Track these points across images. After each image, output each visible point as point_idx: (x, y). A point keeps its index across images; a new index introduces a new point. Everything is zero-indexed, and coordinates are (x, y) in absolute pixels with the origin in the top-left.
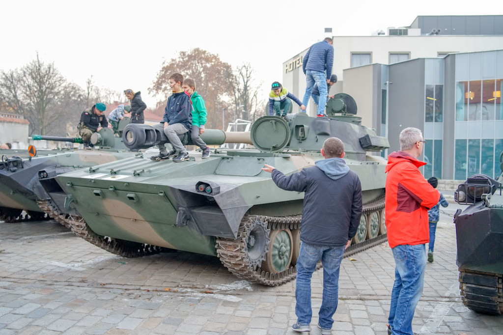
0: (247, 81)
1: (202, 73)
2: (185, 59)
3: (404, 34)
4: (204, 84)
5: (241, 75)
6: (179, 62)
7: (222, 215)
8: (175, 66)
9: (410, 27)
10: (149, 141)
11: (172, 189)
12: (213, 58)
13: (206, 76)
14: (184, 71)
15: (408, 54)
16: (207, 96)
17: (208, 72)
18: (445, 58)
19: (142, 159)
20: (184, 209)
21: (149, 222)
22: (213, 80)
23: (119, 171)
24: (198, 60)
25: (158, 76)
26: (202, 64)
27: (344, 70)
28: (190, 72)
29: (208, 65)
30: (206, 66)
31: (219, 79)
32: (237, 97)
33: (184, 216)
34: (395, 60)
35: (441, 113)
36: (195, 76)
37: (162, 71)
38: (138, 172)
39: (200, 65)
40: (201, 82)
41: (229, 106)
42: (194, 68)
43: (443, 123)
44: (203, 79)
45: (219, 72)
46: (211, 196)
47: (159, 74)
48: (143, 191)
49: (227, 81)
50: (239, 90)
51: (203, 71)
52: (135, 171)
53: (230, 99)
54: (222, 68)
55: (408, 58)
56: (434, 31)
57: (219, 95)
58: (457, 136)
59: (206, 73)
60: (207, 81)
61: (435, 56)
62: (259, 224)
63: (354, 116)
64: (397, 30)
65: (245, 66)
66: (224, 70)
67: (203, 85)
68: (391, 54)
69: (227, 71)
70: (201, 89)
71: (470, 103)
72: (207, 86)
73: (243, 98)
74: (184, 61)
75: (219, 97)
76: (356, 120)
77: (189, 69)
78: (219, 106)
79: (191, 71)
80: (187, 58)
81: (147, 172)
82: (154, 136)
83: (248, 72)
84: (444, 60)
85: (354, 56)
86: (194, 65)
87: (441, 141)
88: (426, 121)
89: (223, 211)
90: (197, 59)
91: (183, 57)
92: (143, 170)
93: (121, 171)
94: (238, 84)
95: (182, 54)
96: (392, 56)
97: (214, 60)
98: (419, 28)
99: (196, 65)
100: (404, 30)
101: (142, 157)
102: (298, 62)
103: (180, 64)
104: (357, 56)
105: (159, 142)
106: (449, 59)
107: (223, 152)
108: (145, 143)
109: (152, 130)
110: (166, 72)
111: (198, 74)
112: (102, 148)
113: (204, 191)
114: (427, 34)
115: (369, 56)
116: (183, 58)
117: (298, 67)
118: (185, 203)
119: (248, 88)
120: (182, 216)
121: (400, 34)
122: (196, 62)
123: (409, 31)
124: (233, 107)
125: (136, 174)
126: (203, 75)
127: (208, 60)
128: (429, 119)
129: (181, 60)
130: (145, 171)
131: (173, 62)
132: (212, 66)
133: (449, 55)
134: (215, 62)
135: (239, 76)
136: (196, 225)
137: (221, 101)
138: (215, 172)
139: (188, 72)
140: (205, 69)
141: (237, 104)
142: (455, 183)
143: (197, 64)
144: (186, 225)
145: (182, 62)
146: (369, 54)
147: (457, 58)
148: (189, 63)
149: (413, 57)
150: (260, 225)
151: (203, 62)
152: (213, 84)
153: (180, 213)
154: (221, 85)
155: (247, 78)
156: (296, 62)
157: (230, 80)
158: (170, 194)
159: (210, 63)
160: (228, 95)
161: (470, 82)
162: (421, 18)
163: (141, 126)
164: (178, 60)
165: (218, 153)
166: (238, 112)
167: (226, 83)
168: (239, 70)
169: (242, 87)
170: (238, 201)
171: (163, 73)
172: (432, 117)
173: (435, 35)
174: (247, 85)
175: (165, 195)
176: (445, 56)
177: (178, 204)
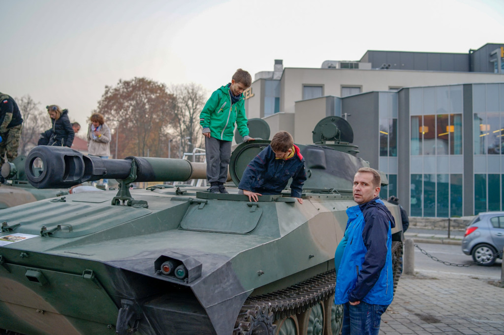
0: (193, 113)
1: (147, 104)
2: (129, 90)
3: (355, 68)
4: (149, 116)
5: (187, 107)
6: (123, 92)
7: (204, 318)
8: (119, 96)
9: (360, 61)
10: (71, 176)
11: (109, 268)
12: (158, 89)
13: (150, 108)
14: (127, 101)
15: (359, 88)
16: (151, 127)
17: (152, 103)
18: (399, 92)
19: (63, 203)
20: (131, 303)
21: (68, 316)
22: (158, 111)
23: (18, 225)
24: (142, 92)
25: (100, 106)
26: (146, 95)
27: (296, 102)
28: (133, 103)
29: (153, 97)
30: (151, 97)
31: (163, 111)
32: (183, 129)
33: (130, 316)
34: (347, 94)
35: (395, 147)
36: (139, 107)
37: (105, 101)
38: (49, 229)
39: (145, 96)
40: (145, 114)
41: (174, 138)
42: (138, 98)
43: (397, 157)
44: (148, 110)
45: (164, 103)
46: (184, 284)
47: (102, 104)
48: (56, 267)
49: (172, 113)
50: (184, 122)
51: (148, 102)
52: (44, 228)
53: (175, 131)
54: (167, 99)
55: (360, 91)
56: (385, 65)
57: (164, 127)
58: (413, 171)
59: (151, 104)
60: (151, 113)
61: (387, 90)
62: (261, 319)
63: (350, 144)
64: (348, 64)
65: (191, 98)
66: (169, 102)
67: (147, 116)
68: (343, 87)
69: (172, 102)
70: (145, 121)
71: (425, 138)
72: (152, 117)
73: (189, 130)
74: (127, 91)
75: (163, 129)
76: (353, 149)
77: (133, 99)
78: (163, 138)
79: (135, 102)
80: (131, 89)
81: (65, 229)
82: (81, 168)
83: (194, 104)
84: (397, 94)
85: (306, 88)
86: (139, 96)
87: (396, 175)
88: (381, 155)
89: (208, 311)
90: (141, 90)
91: (127, 87)
92: (59, 226)
93: (22, 227)
94: (184, 116)
95: (126, 84)
96: (344, 89)
97: (159, 92)
98: (369, 62)
99: (140, 96)
100: (355, 64)
101: (63, 200)
102: (247, 94)
103: (124, 94)
104: (309, 88)
105: (90, 177)
106: (403, 93)
107: (188, 192)
108: (64, 178)
109: (77, 157)
110: (108, 102)
111: (143, 105)
112: (16, 183)
113: (172, 274)
114: (377, 69)
115: (320, 88)
116: (127, 89)
117: (248, 99)
118: (133, 293)
119: (194, 120)
120: (128, 316)
121: (352, 67)
122: (141, 93)
123: (360, 64)
124: (178, 139)
125: (46, 234)
126: (147, 107)
127: (153, 91)
128: (384, 153)
129: (125, 90)
130: (62, 227)
131: (117, 92)
132: (157, 97)
133: (403, 89)
134: (159, 93)
135: (184, 107)
136: (152, 329)
137: (166, 133)
138: (179, 225)
139: (132, 102)
140: (150, 100)
141: (182, 137)
142: (418, 220)
143: (142, 95)
144: (135, 330)
145: (125, 92)
146: (321, 87)
147: (411, 92)
148: (134, 94)
149: (364, 91)
150: (263, 321)
151: (148, 93)
152: (158, 116)
153: (123, 311)
154: (166, 116)
155: (193, 109)
156: (245, 93)
157: (176, 112)
158: (105, 275)
159: (155, 95)
160: (173, 127)
161: (424, 116)
162: (370, 53)
163: (58, 150)
164: (121, 90)
165: (182, 193)
166: (183, 145)
167: (171, 114)
168: (185, 101)
169: (187, 119)
170: (231, 287)
171: (106, 103)
172: (386, 152)
173: (385, 69)
174: (194, 117)
175: (95, 277)
176: (399, 90)
177: (121, 295)
